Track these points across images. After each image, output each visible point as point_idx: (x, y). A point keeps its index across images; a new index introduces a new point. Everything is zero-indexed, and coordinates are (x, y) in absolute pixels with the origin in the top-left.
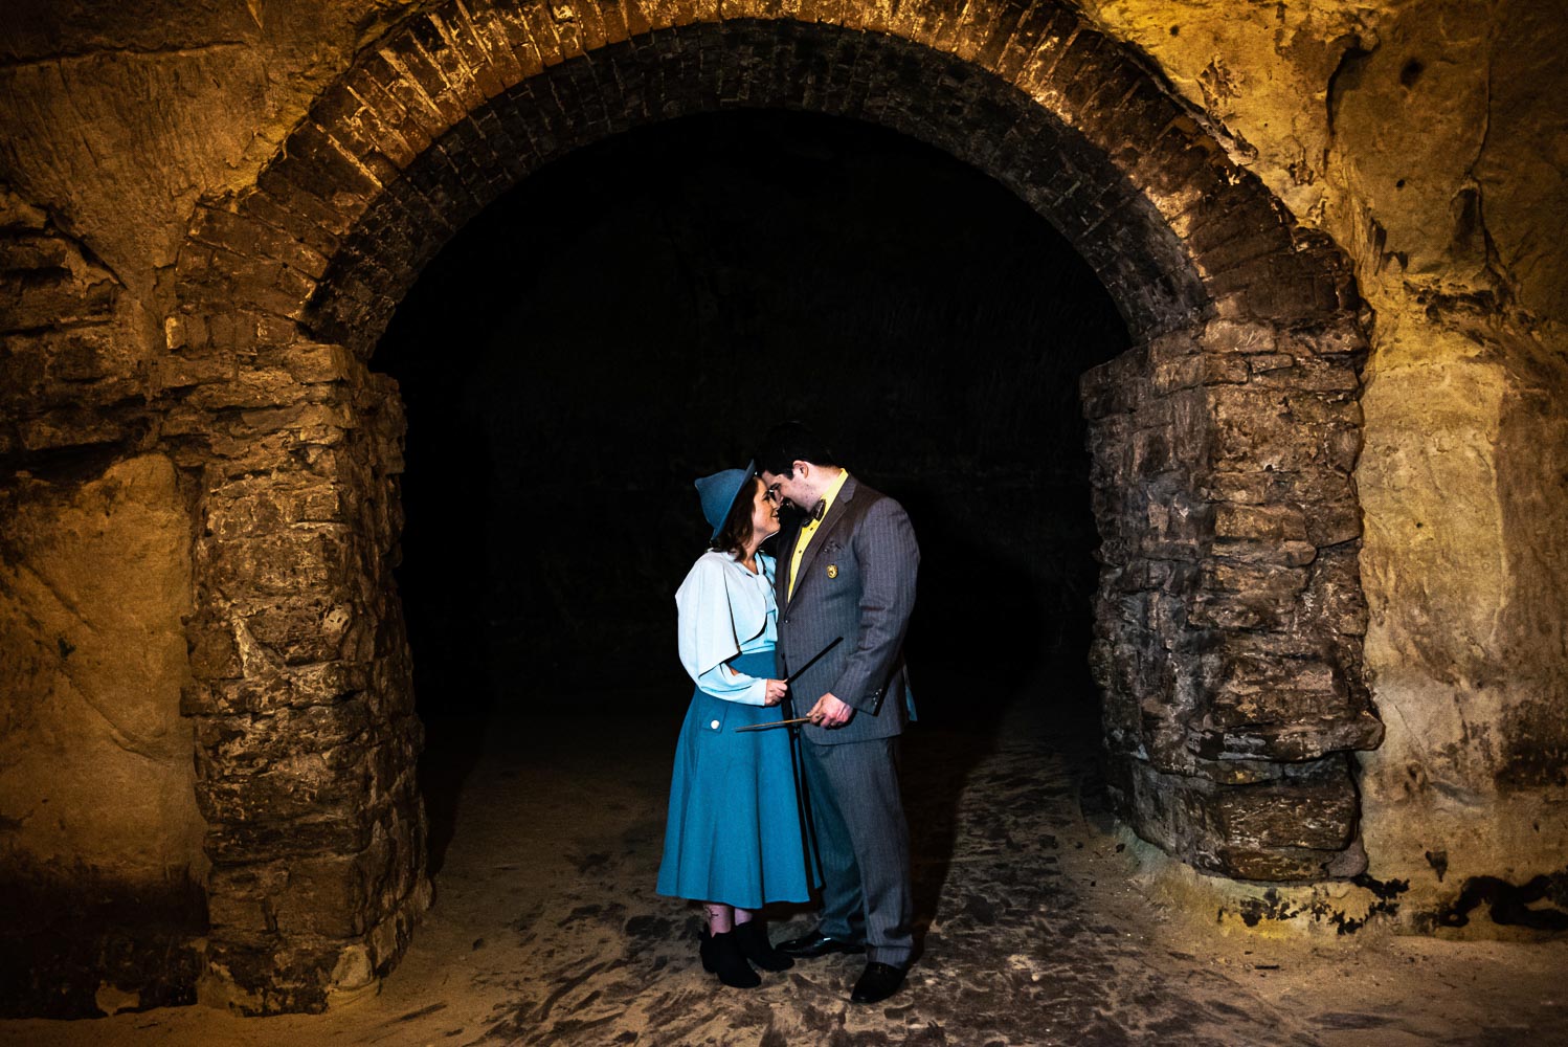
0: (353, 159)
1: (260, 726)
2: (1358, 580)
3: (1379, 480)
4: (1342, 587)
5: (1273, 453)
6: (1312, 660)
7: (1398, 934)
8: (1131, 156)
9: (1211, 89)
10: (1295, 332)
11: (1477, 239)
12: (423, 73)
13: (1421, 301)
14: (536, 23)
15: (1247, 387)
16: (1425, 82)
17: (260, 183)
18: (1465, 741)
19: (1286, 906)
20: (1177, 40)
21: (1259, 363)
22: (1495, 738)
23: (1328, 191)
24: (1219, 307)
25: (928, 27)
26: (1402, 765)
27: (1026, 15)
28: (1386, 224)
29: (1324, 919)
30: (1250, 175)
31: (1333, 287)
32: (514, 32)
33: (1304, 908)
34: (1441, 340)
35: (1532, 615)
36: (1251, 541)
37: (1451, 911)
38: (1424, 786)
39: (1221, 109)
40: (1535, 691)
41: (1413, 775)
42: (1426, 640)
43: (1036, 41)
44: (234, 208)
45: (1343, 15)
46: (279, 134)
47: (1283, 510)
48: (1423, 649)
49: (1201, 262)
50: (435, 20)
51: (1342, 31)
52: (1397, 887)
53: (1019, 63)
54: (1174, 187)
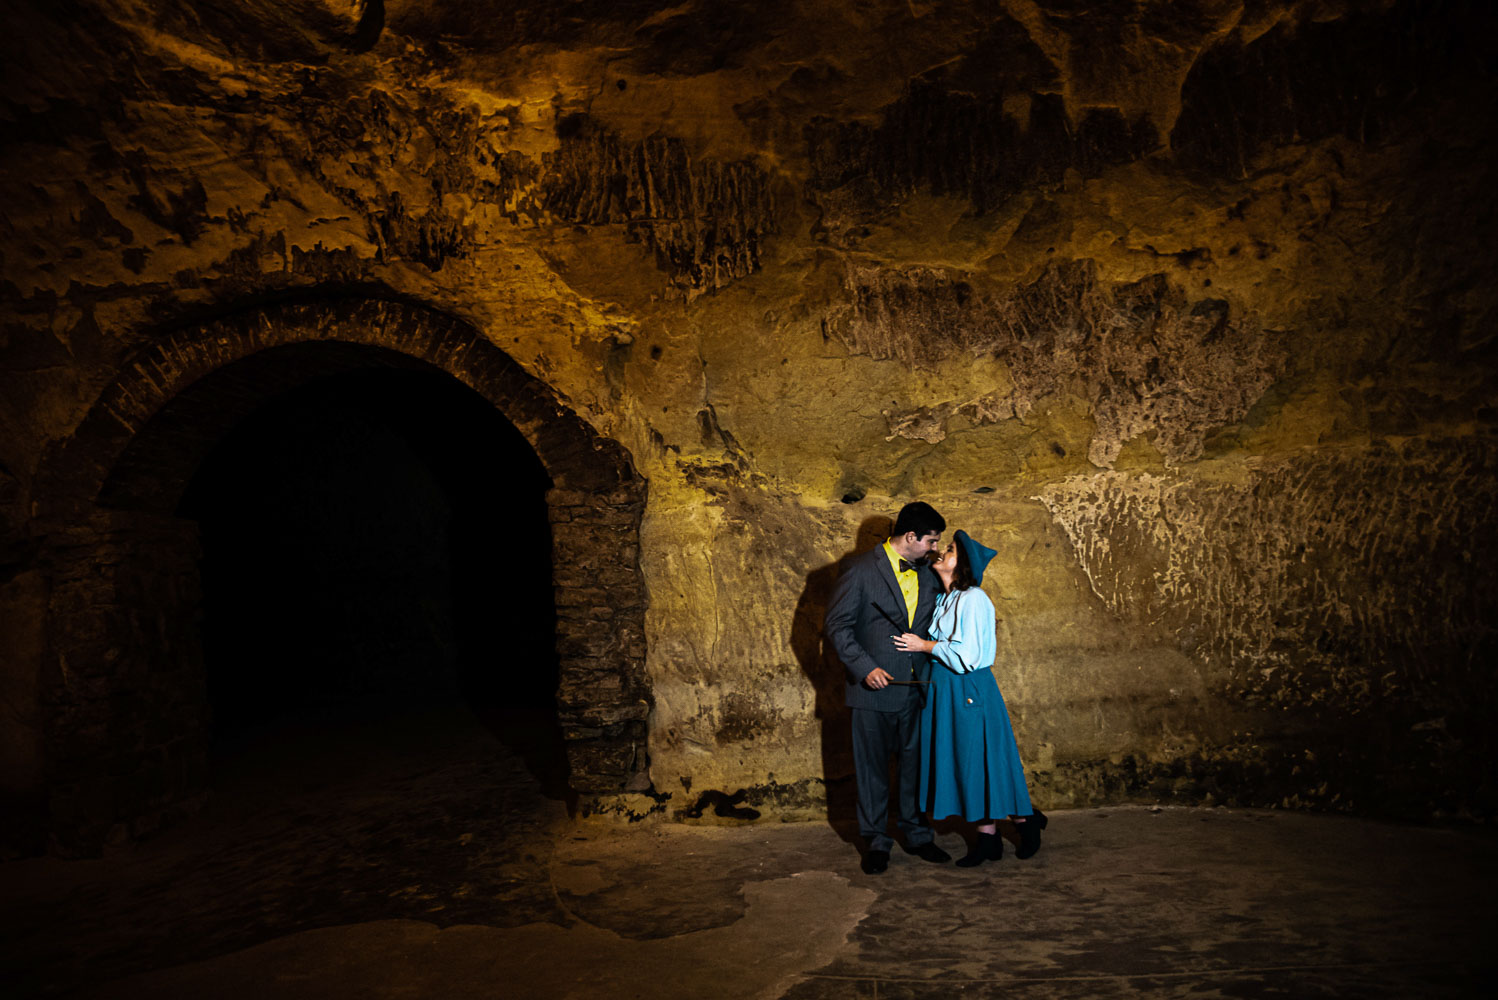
0: (121, 419)
1: (73, 709)
2: (642, 627)
3: (659, 571)
4: (632, 631)
5: (586, 559)
6: (611, 671)
7: (666, 822)
8: (506, 403)
9: (541, 368)
10: (595, 494)
11: (716, 436)
12: (155, 375)
13: (684, 471)
14: (210, 347)
15: (571, 524)
16: (664, 356)
17: (76, 432)
18: (700, 715)
19: (603, 807)
20: (518, 345)
21: (575, 511)
22: (716, 714)
23: (613, 417)
24: (555, 482)
25: (399, 342)
26: (667, 729)
27: (449, 333)
28: (661, 431)
29: (622, 814)
30: (570, 410)
31: (615, 469)
32: (199, 353)
33: (612, 808)
34: (694, 493)
35: (734, 645)
36: (575, 607)
37: (693, 810)
38: (678, 741)
39: (547, 378)
40: (737, 688)
41: (672, 734)
42: (681, 660)
43: (454, 346)
44: (64, 446)
45: (606, 327)
46: (87, 407)
47: (595, 590)
48: (679, 666)
49: (545, 458)
50: (160, 348)
51: (607, 335)
52: (667, 796)
53: (445, 358)
54: (529, 419)
